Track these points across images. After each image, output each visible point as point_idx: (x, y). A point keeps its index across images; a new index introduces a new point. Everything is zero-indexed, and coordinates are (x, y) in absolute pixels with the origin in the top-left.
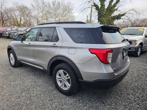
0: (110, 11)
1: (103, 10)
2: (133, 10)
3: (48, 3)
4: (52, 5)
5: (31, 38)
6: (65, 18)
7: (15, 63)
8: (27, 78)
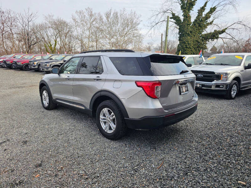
0: (199, 26)
1: (188, 25)
2: (240, 23)
3: (99, 14)
4: (105, 19)
5: (70, 70)
6: (126, 38)
7: (49, 104)
8: (64, 121)
